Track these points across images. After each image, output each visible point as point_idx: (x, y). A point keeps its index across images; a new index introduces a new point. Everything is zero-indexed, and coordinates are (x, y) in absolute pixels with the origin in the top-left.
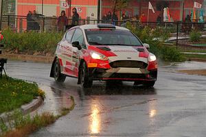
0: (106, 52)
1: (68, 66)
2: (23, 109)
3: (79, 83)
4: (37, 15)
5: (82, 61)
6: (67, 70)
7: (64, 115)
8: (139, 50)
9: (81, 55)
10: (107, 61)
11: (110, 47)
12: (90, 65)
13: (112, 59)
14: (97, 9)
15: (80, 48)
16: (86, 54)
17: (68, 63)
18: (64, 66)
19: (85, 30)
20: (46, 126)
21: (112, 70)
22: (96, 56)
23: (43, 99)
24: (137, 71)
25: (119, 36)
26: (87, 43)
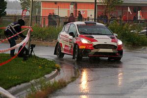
1: (66, 48)
3: (74, 58)
5: (76, 44)
7: (72, 81)
8: (111, 38)
9: (75, 41)
10: (92, 45)
11: (93, 36)
12: (81, 47)
13: (95, 43)
15: (74, 37)
16: (78, 40)
17: (66, 46)
18: (64, 47)
19: (77, 25)
20: (61, 88)
21: (95, 50)
22: (84, 41)
24: (110, 51)
25: (98, 29)
26: (78, 33)
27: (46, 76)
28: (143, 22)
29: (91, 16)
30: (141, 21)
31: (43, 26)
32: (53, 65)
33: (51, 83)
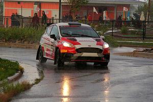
0: (74, 42)
1: (48, 52)
2: (9, 80)
4: (18, 16)
5: (57, 48)
6: (47, 55)
7: (36, 83)
8: (97, 40)
9: (57, 44)
10: (74, 48)
11: (76, 38)
12: (62, 51)
13: (77, 47)
14: (58, 12)
15: (55, 40)
16: (60, 44)
17: (48, 50)
18: (46, 51)
20: (24, 91)
21: (78, 55)
22: (66, 44)
23: (22, 73)
24: (95, 55)
26: (60, 36)
27: (9, 78)
28: (109, 23)
29: (56, 16)
30: (107, 22)
31: (5, 27)
32: (16, 67)
33: (14, 85)
